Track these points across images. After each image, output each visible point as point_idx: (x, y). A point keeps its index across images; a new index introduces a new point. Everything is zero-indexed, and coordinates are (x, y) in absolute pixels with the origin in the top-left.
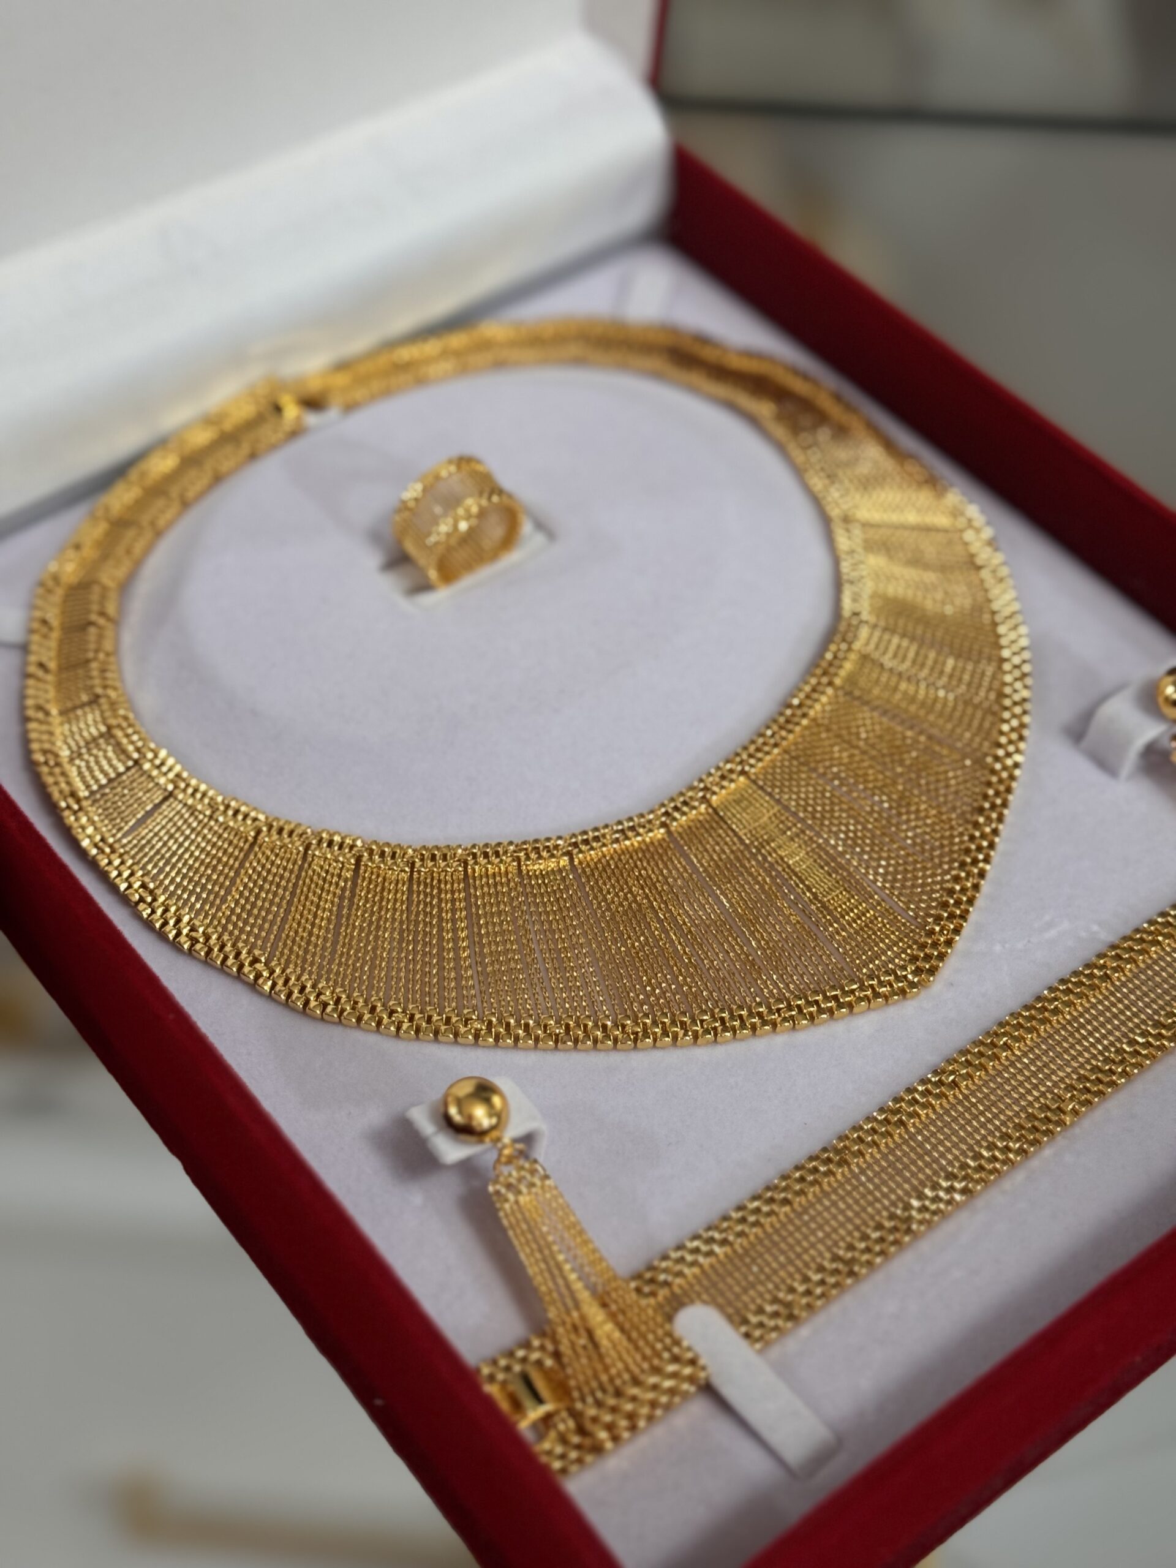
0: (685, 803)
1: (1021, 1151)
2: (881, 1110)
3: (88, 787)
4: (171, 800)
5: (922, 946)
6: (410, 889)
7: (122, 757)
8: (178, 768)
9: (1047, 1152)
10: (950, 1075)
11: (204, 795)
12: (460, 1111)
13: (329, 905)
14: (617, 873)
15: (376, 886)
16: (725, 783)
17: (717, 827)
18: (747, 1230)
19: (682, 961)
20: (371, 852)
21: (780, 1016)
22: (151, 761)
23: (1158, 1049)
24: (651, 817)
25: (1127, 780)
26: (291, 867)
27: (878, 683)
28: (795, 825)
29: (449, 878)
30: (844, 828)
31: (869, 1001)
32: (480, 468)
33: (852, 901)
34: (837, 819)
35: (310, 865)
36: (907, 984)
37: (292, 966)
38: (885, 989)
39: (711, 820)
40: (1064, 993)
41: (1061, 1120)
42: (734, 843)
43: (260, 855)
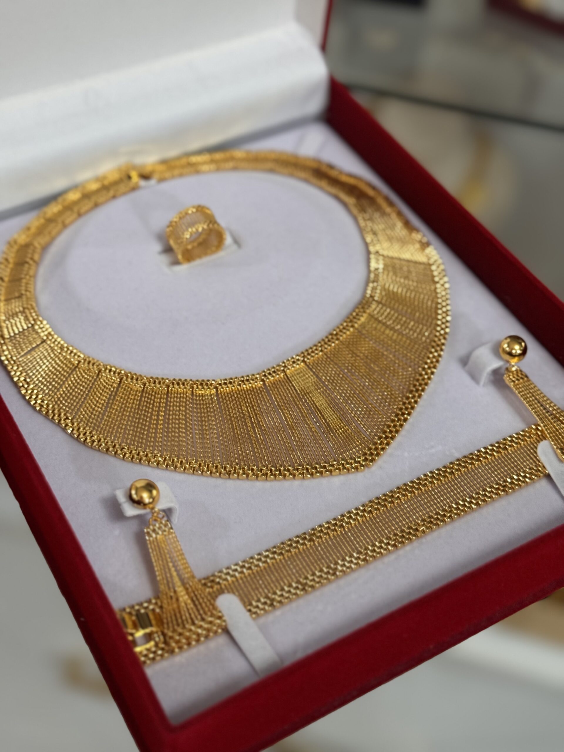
0: (274, 372)
1: (394, 546)
2: (335, 519)
3: (9, 333)
4: (44, 344)
5: (370, 449)
6: (142, 396)
7: (27, 322)
8: (50, 330)
9: (408, 548)
10: (369, 508)
11: (59, 343)
12: (136, 494)
13: (104, 398)
14: (237, 399)
15: (127, 392)
16: (295, 365)
17: (287, 384)
18: (261, 564)
19: (258, 442)
20: (127, 376)
21: (298, 471)
22: (39, 325)
23: (469, 508)
24: (258, 376)
25: (484, 386)
26: (91, 379)
27: (375, 329)
28: (322, 387)
29: (160, 392)
30: (345, 392)
31: (340, 470)
32: (208, 211)
33: (342, 424)
34: (342, 387)
35: (100, 379)
36: (359, 465)
37: (83, 423)
38: (348, 466)
39: (285, 381)
40: (431, 477)
41: (416, 534)
42: (293, 393)
43: (78, 373)
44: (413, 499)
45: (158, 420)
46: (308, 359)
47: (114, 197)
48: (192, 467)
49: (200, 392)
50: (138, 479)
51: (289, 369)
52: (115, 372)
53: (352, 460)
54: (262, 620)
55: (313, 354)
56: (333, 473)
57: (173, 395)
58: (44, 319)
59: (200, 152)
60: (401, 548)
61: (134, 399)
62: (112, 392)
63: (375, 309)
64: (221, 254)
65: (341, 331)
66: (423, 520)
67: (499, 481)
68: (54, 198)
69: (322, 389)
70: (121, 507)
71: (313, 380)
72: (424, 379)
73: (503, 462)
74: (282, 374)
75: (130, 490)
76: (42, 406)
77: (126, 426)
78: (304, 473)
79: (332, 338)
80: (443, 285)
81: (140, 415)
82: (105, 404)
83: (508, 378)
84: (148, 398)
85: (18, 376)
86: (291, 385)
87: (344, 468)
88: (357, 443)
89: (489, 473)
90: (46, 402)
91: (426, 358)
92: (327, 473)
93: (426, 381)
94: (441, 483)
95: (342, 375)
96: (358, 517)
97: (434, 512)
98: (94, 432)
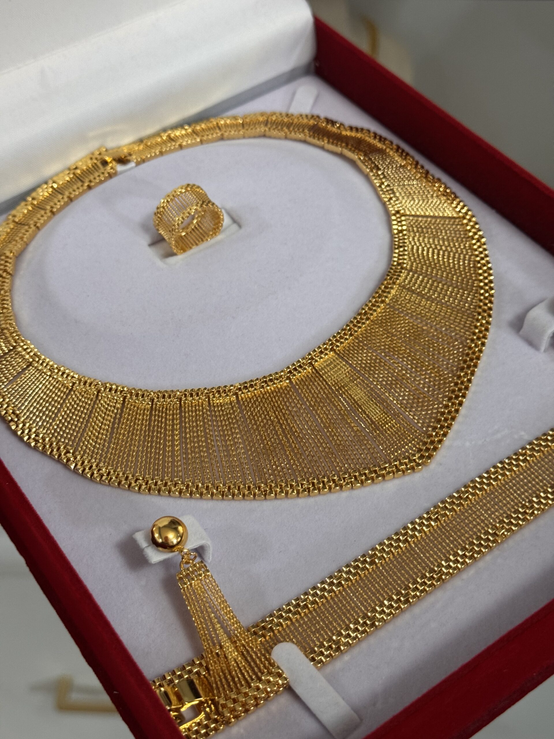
0: (300, 367)
1: (472, 557)
2: (396, 534)
4: (31, 367)
6: (151, 414)
8: (35, 350)
10: (435, 514)
11: (48, 364)
13: (108, 423)
14: (261, 404)
15: (133, 412)
16: (323, 356)
17: (317, 379)
20: (131, 394)
24: (282, 374)
25: (545, 351)
26: (89, 402)
27: (409, 301)
28: (359, 378)
30: (386, 379)
32: (200, 190)
33: (388, 418)
34: (382, 374)
35: (100, 401)
36: (415, 464)
37: (86, 455)
38: (402, 467)
39: (314, 375)
40: (502, 469)
41: (495, 539)
42: (326, 388)
43: (74, 396)
44: (485, 498)
45: (173, 440)
46: (338, 346)
48: (220, 491)
49: (218, 401)
50: (159, 517)
51: (316, 361)
52: (116, 391)
53: (406, 459)
55: (342, 340)
56: (386, 478)
57: (187, 409)
58: (27, 339)
61: (143, 419)
62: (116, 414)
63: (406, 278)
64: (219, 237)
65: (370, 309)
66: (502, 522)
68: (22, 197)
70: (144, 553)
71: (347, 371)
72: (474, 353)
74: (310, 368)
76: (37, 441)
77: (137, 452)
78: (352, 481)
79: (361, 319)
81: (152, 437)
82: (110, 430)
84: (159, 416)
85: (5, 409)
86: (321, 379)
87: (398, 470)
88: (409, 438)
90: (41, 436)
92: (380, 478)
93: (477, 354)
95: (379, 359)
96: (424, 528)
97: (513, 510)
98: (102, 464)
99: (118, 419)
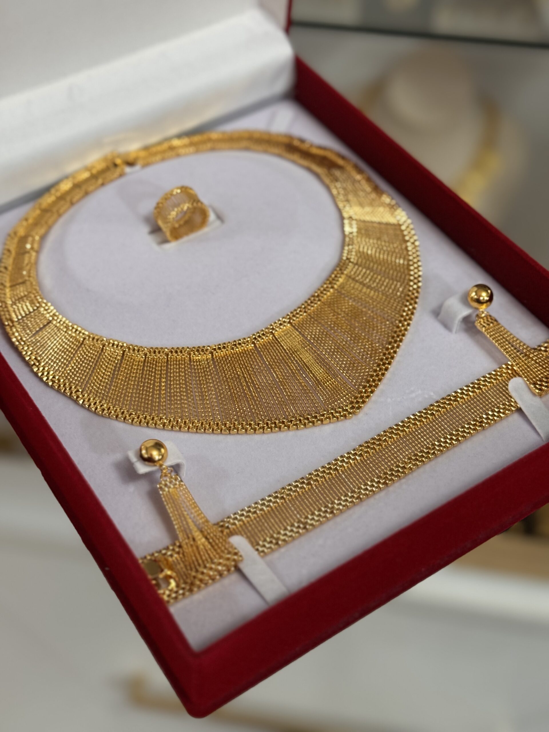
0: (263, 334)
1: (385, 483)
2: (329, 464)
3: (17, 317)
4: (51, 324)
5: (356, 398)
6: (144, 365)
7: (33, 305)
8: (55, 311)
9: (398, 485)
10: (360, 451)
11: (64, 322)
12: (147, 452)
13: (110, 370)
14: (231, 362)
15: (130, 363)
16: (282, 327)
17: (276, 345)
18: (265, 508)
19: (254, 399)
20: (129, 349)
21: (292, 423)
22: (44, 307)
23: (450, 444)
24: (249, 339)
25: (456, 333)
26: (96, 354)
27: (353, 288)
28: (309, 345)
29: (160, 361)
30: (330, 348)
31: (330, 419)
32: (191, 192)
33: (329, 378)
34: (327, 343)
35: (104, 353)
36: (347, 413)
37: (92, 394)
38: (337, 414)
39: (273, 342)
40: (414, 419)
41: (404, 471)
42: (282, 352)
43: (84, 349)
44: (399, 441)
45: (160, 386)
46: (294, 320)
47: (103, 185)
48: (195, 426)
49: (197, 358)
50: (147, 439)
51: (276, 331)
52: (117, 346)
53: (340, 409)
54: (269, 558)
55: (298, 316)
56: (324, 422)
57: (172, 363)
58: (48, 301)
59: (179, 136)
60: (391, 484)
61: (138, 369)
62: (117, 364)
63: (352, 270)
64: (205, 230)
65: (322, 293)
66: (410, 459)
67: (476, 418)
68: (47, 190)
69: (308, 347)
70: (134, 466)
71: (299, 339)
72: (401, 331)
73: (478, 401)
74: (271, 336)
75: (141, 450)
76: (54, 382)
77: (132, 393)
78: (297, 423)
79: (314, 300)
80: (413, 243)
81: (144, 383)
82: (111, 376)
83: (479, 324)
84: (150, 367)
85: (29, 356)
86: (279, 345)
87: (334, 417)
88: (344, 393)
89: (466, 411)
90: (57, 377)
91: (401, 312)
92: (319, 422)
93: (403, 332)
94: (424, 424)
95: (326, 332)
96: (350, 461)
97: (419, 450)
98: (103, 402)
99: (117, 368)
